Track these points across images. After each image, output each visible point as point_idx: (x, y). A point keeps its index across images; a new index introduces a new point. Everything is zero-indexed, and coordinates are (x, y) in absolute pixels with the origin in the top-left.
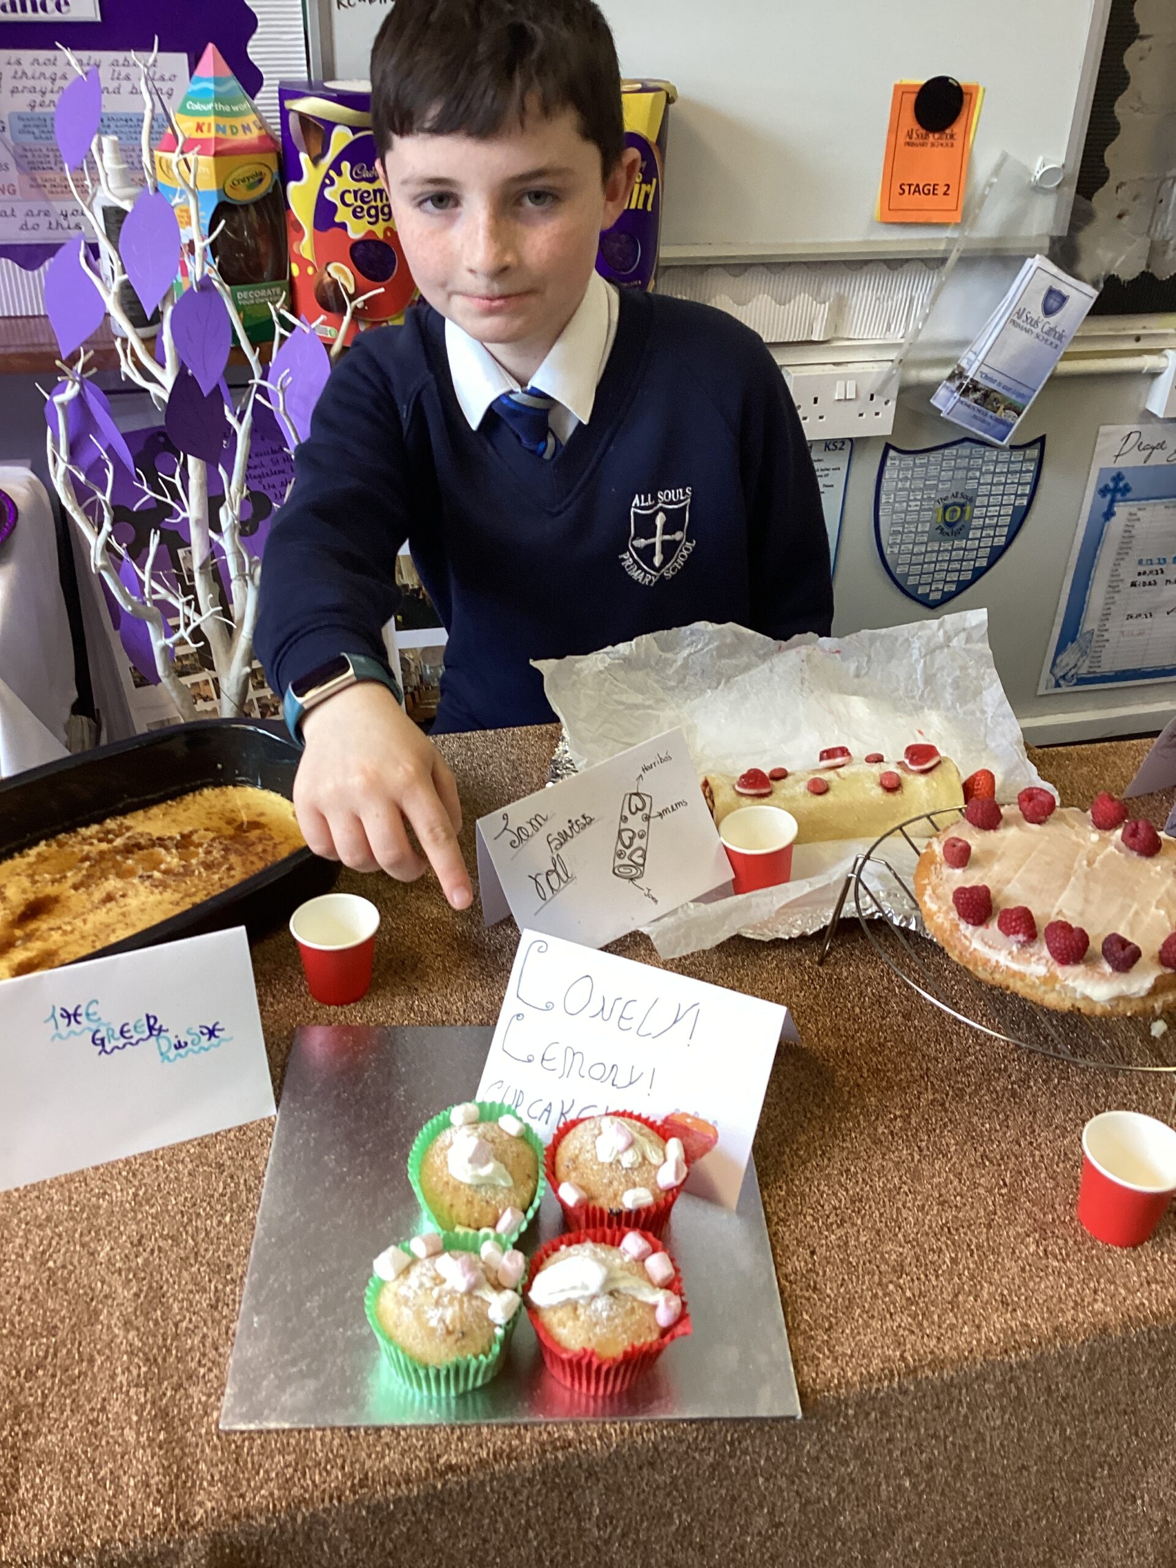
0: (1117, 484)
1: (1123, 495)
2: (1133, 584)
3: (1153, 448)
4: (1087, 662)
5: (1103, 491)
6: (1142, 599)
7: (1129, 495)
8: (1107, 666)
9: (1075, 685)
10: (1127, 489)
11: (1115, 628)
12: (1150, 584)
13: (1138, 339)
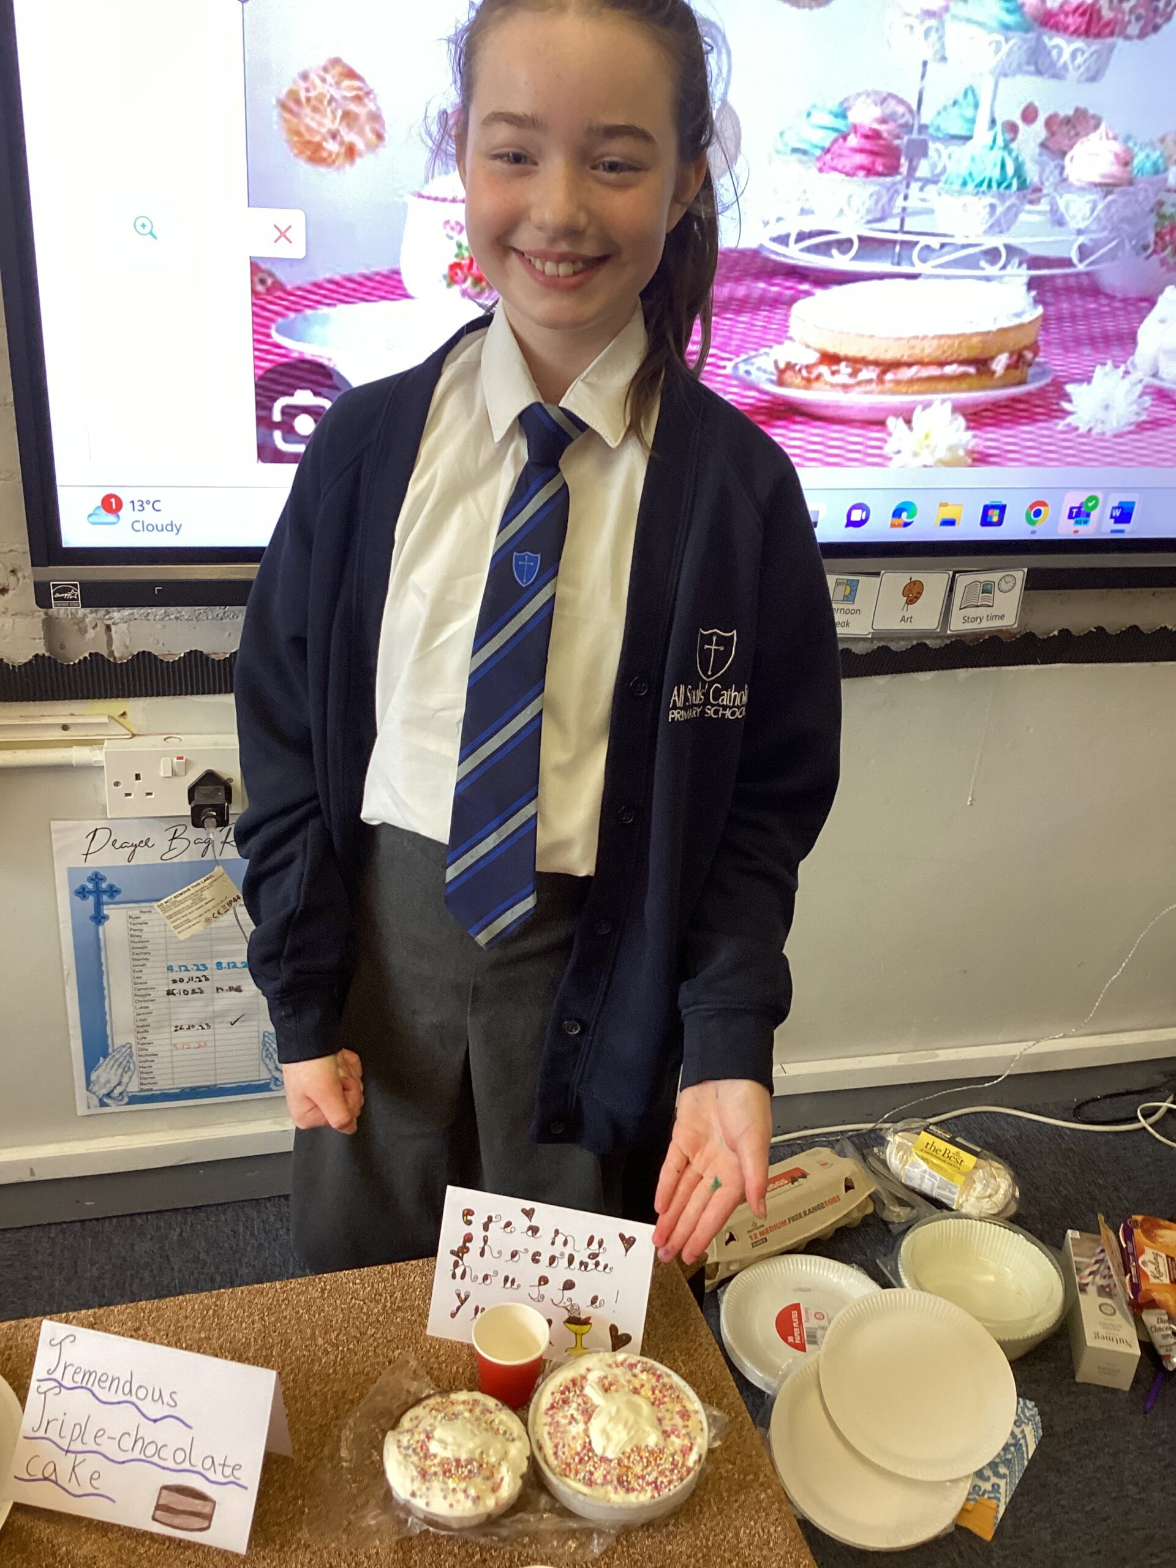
0: (97, 885)
1: (112, 896)
2: (170, 993)
3: (136, 846)
4: (135, 1079)
5: (82, 893)
6: (189, 1010)
7: (118, 898)
8: (164, 1083)
9: (128, 1104)
10: (113, 891)
11: (160, 1041)
12: (194, 992)
13: (65, 727)
